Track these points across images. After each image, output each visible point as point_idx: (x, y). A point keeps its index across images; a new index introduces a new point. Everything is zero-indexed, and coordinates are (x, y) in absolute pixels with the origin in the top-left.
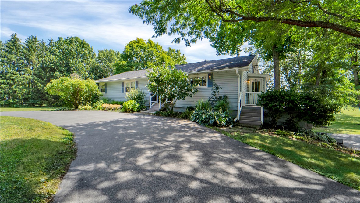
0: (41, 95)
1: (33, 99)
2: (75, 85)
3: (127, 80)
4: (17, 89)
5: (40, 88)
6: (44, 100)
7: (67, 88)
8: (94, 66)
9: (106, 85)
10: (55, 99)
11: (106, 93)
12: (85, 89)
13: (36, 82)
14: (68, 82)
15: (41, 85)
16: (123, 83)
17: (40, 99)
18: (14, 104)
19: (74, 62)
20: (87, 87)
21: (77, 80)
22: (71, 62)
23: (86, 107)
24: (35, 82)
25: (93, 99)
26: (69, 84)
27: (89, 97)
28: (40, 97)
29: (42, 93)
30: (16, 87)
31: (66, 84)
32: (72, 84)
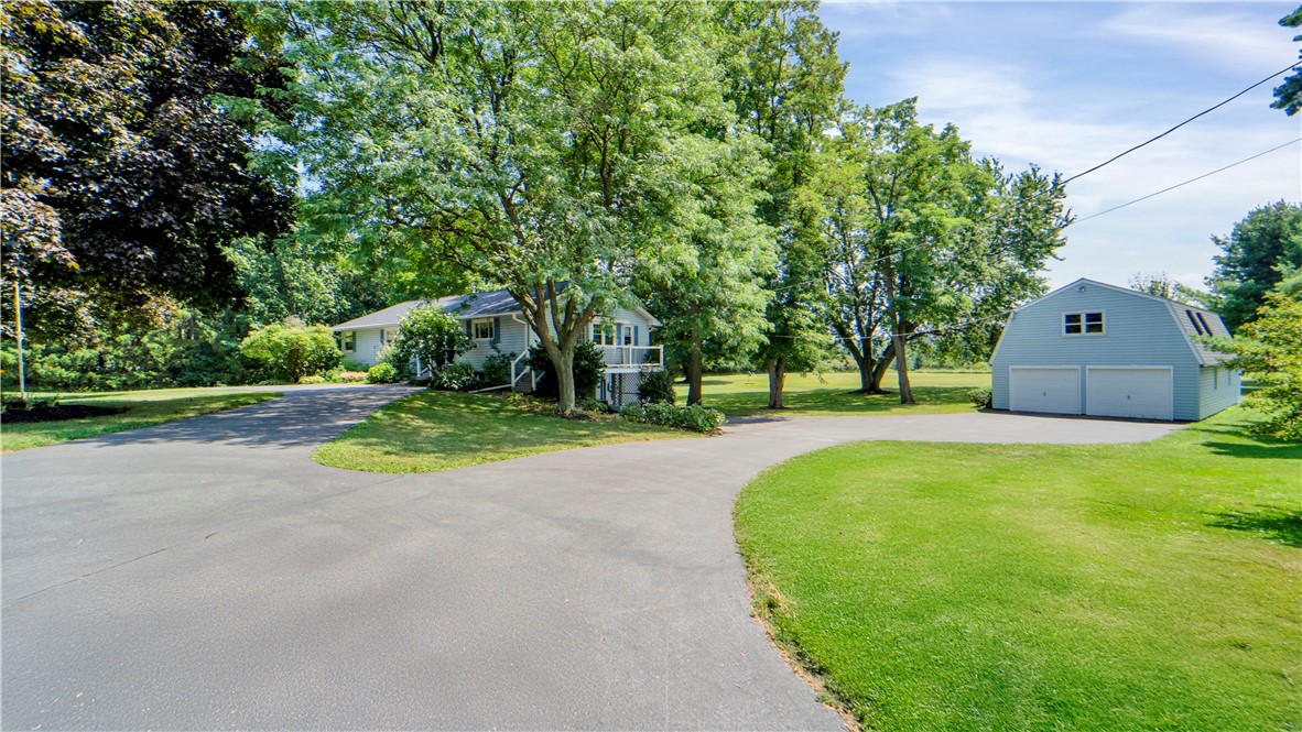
0: (214, 358)
1: (193, 369)
2: (292, 339)
3: (388, 326)
4: (156, 346)
5: (210, 341)
6: (218, 370)
7: (278, 345)
8: (349, 276)
9: (354, 334)
10: (248, 368)
11: (355, 351)
12: (310, 346)
13: (201, 324)
14: (280, 334)
15: (214, 334)
16: (382, 332)
17: (211, 369)
18: (148, 382)
19: (295, 269)
20: (313, 343)
21: (294, 330)
22: (288, 269)
23: (312, 378)
24: (196, 325)
25: (327, 363)
26: (280, 338)
27: (320, 359)
28: (209, 365)
29: (215, 354)
30: (151, 340)
31: (275, 338)
32: (286, 339)
